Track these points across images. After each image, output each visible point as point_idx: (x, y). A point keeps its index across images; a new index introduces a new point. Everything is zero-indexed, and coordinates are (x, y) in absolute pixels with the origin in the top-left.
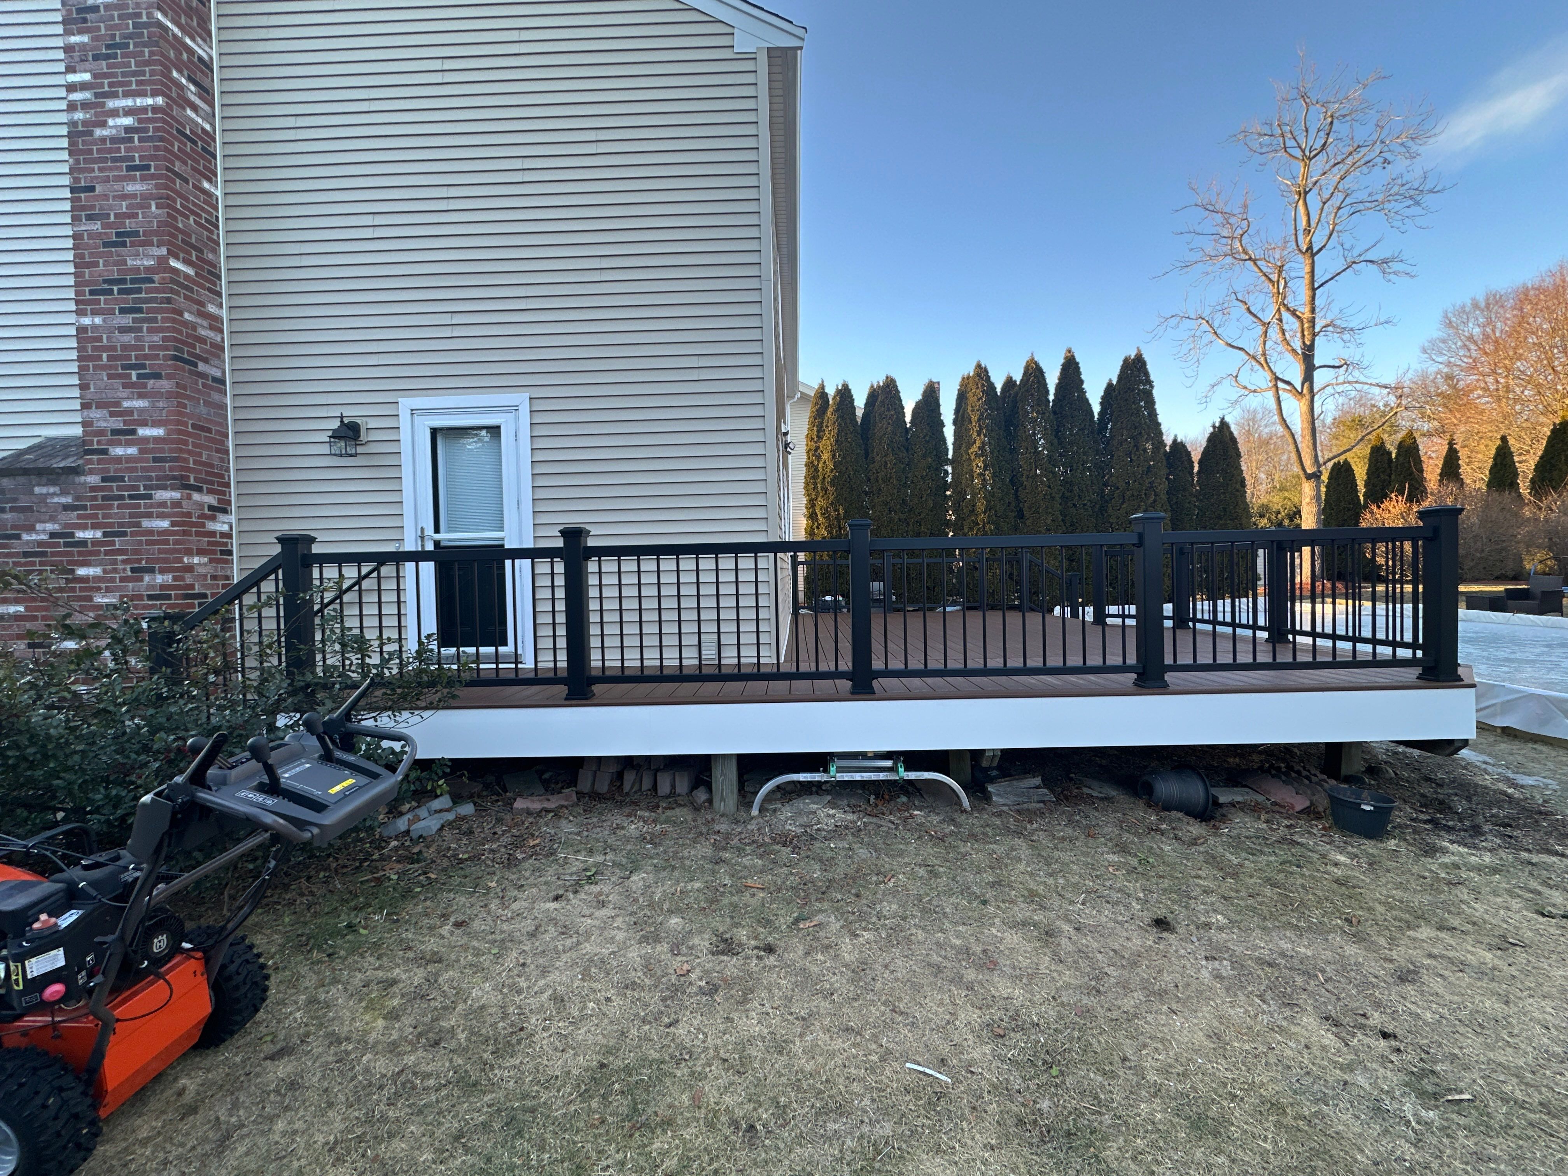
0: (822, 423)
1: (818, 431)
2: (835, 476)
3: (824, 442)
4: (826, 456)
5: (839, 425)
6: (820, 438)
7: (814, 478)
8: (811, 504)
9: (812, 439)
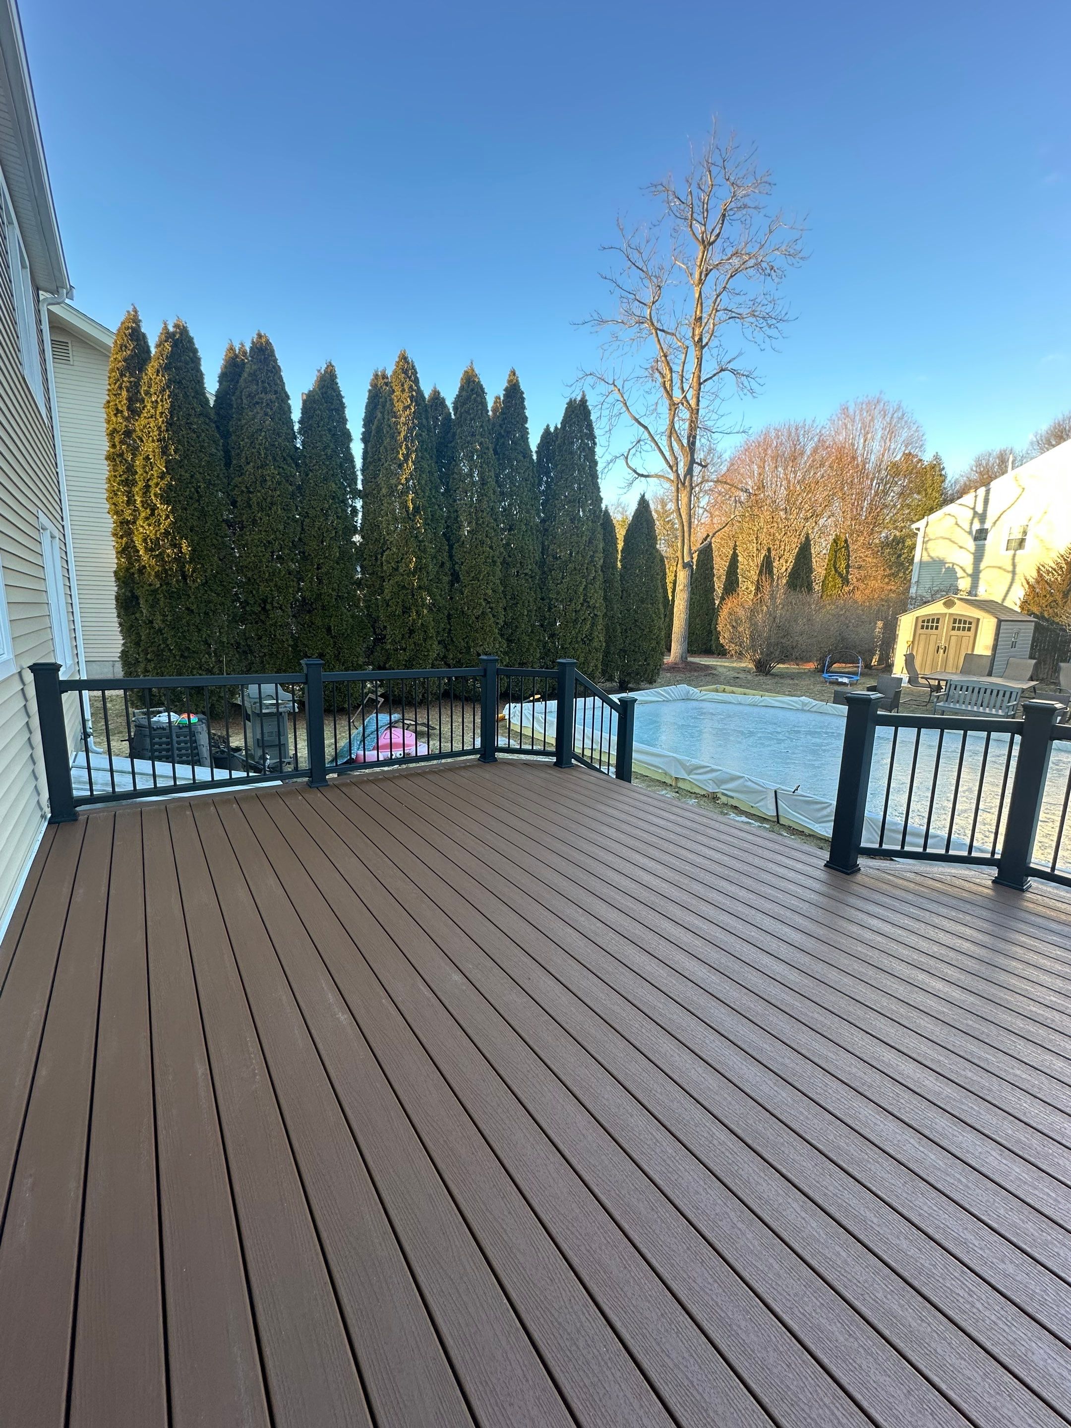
0: (136, 385)
1: (130, 399)
2: (169, 486)
3: (143, 421)
4: (150, 447)
5: (172, 395)
6: (135, 413)
7: (129, 483)
8: (125, 529)
9: (118, 412)
